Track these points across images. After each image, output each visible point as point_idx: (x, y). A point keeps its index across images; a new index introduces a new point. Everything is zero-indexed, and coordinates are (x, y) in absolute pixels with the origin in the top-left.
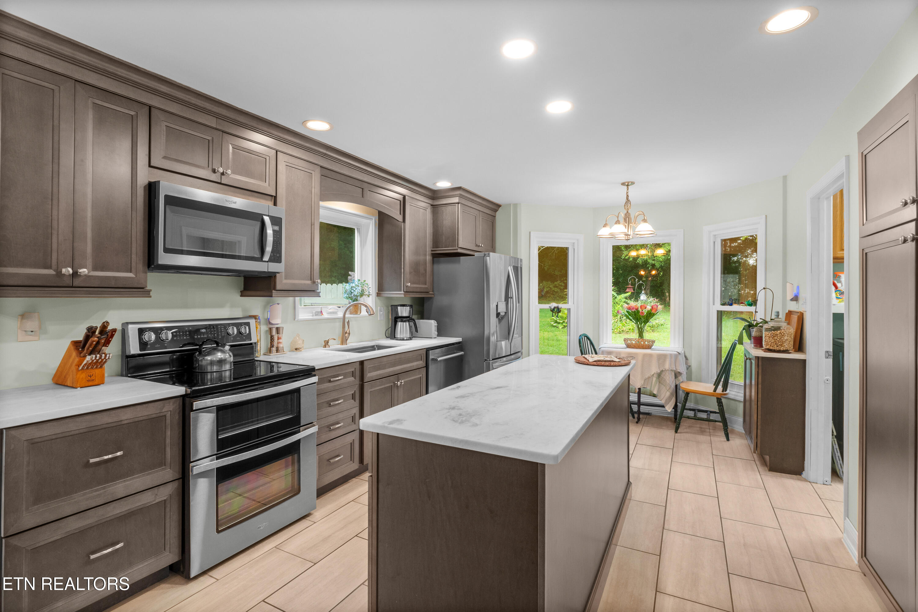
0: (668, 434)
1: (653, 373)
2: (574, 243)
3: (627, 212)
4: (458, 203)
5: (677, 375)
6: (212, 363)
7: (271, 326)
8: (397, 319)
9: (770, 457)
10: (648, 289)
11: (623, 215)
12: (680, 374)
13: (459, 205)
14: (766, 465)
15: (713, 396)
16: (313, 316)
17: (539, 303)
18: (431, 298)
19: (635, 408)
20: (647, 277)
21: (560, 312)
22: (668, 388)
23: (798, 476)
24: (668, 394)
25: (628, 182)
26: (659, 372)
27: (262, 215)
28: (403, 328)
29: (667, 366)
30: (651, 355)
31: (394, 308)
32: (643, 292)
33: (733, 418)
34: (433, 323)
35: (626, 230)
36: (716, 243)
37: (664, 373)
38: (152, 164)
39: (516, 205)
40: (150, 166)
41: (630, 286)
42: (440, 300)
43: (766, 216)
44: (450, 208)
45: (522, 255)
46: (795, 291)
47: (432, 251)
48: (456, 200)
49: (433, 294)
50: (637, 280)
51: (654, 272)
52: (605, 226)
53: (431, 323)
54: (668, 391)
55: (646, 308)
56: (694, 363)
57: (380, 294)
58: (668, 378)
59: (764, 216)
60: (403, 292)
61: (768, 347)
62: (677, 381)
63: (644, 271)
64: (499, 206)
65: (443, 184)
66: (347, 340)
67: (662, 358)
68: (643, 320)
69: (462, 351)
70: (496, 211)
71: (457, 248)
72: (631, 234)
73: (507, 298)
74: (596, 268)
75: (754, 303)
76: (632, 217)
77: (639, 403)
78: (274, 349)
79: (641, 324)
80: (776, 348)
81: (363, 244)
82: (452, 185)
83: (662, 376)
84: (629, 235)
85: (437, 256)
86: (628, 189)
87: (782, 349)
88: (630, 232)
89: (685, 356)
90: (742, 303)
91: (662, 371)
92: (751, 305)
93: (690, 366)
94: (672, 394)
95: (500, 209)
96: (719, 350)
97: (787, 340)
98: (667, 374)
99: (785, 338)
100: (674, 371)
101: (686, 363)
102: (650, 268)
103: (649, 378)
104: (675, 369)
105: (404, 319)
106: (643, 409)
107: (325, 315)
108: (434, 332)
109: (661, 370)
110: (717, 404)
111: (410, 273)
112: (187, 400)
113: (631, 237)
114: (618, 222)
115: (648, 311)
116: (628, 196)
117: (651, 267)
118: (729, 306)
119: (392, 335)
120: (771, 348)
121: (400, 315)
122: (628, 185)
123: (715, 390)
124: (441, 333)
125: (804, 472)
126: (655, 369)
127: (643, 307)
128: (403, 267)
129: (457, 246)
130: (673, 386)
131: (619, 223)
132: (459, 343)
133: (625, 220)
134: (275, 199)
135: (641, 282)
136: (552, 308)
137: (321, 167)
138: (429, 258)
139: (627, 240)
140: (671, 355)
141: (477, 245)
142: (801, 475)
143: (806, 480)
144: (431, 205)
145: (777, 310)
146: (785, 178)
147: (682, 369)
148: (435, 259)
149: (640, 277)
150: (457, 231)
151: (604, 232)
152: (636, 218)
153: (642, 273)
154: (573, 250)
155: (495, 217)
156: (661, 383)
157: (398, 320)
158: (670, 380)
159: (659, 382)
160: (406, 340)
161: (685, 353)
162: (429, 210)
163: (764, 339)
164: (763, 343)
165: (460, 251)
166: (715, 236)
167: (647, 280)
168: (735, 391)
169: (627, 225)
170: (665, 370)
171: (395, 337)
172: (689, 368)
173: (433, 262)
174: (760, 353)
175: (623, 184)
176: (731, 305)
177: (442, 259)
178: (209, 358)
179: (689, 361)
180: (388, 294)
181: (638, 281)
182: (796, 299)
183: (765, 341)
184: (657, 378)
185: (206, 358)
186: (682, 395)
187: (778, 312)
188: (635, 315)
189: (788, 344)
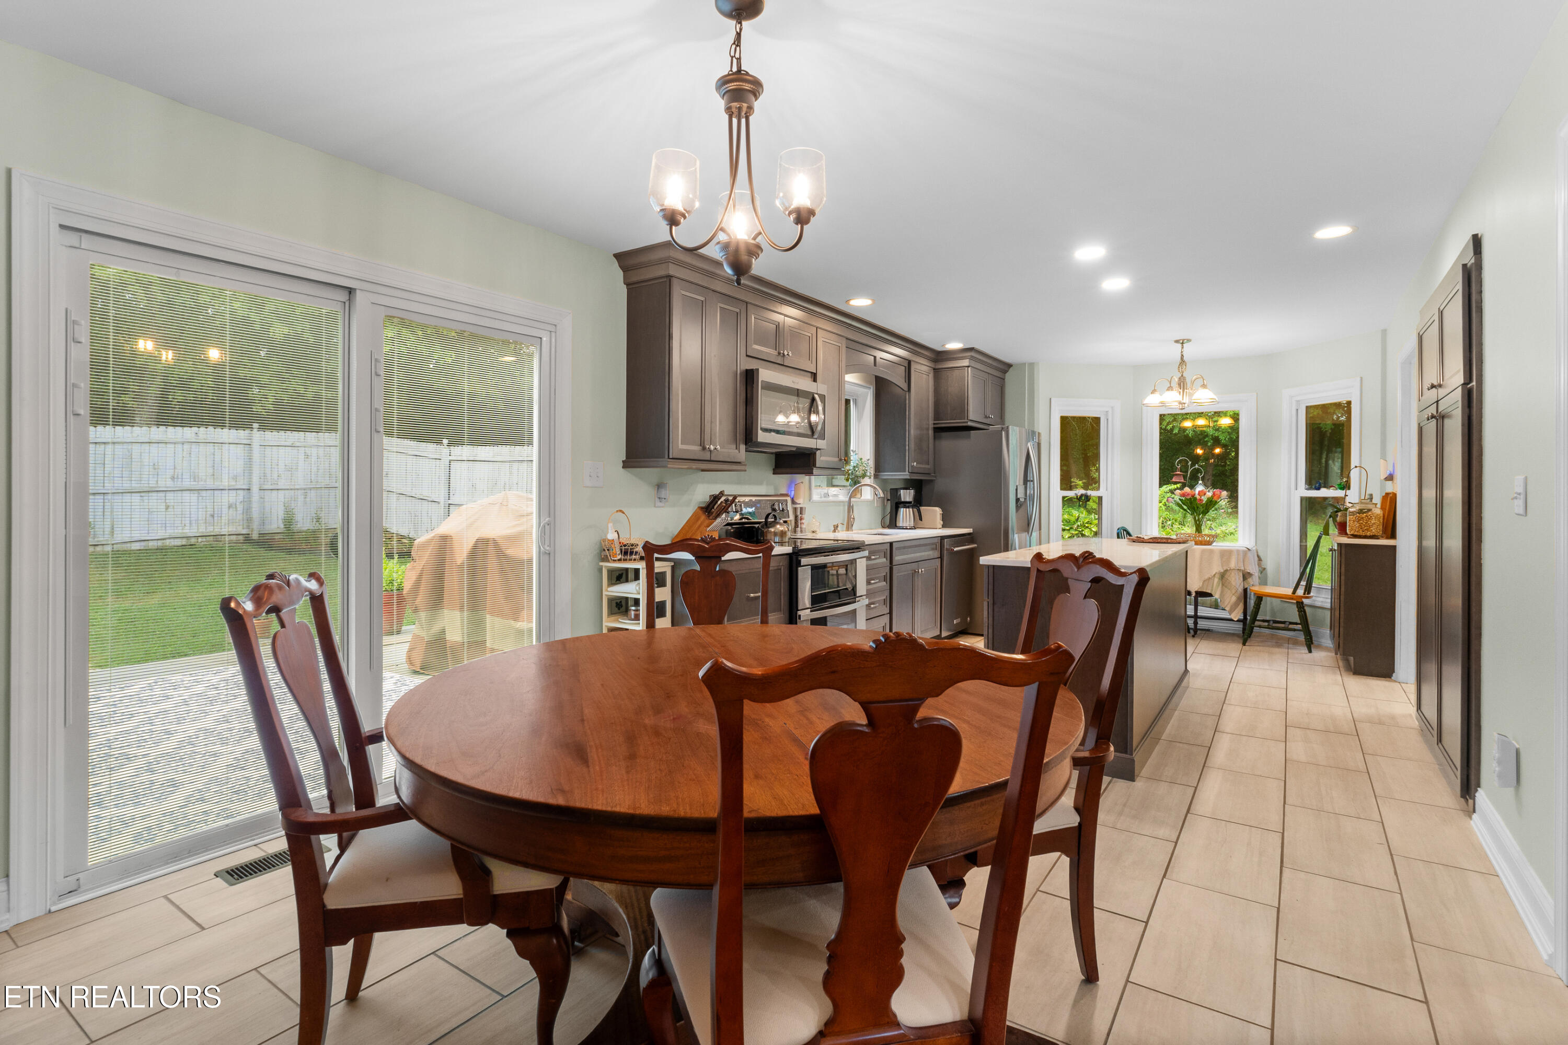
0: (1234, 648)
1: (1214, 573)
2: (1107, 412)
3: (1182, 375)
4: (968, 367)
5: (1246, 576)
6: (775, 534)
7: (795, 506)
8: (898, 505)
9: (1354, 659)
10: (1208, 480)
11: (1177, 380)
12: (1250, 575)
13: (969, 368)
14: (1351, 671)
15: (1292, 599)
16: (821, 497)
17: (1061, 489)
18: (931, 481)
19: (1190, 622)
20: (1207, 459)
21: (1089, 501)
22: (1234, 591)
23: (1388, 679)
24: (1234, 599)
25: (1183, 340)
26: (1222, 571)
27: (813, 394)
28: (905, 515)
29: (1233, 564)
30: (1212, 551)
31: (895, 492)
32: (1200, 482)
33: (1319, 630)
34: (938, 511)
35: (1179, 398)
36: (1299, 411)
37: (1228, 574)
38: (748, 354)
39: (1032, 365)
40: (747, 356)
41: (1179, 473)
42: (941, 484)
43: (1361, 379)
44: (956, 372)
45: (1041, 427)
46: (1391, 469)
47: (934, 424)
48: (966, 362)
49: (935, 477)
50: (1190, 463)
51: (1217, 451)
52: (1154, 392)
53: (936, 511)
54: (1233, 594)
55: (1205, 494)
56: (1269, 565)
57: (877, 475)
58: (1233, 579)
59: (1359, 379)
60: (907, 473)
61: (1352, 533)
62: (1245, 583)
63: (1202, 449)
64: (1010, 366)
65: (954, 345)
66: (852, 525)
67: (1226, 554)
68: (1202, 510)
69: (976, 543)
70: (1005, 372)
71: (966, 420)
72: (1187, 402)
73: (1026, 481)
74: (1137, 443)
75: (1346, 486)
76: (1188, 381)
77: (1196, 617)
78: (799, 529)
79: (1199, 515)
80: (1361, 533)
81: (860, 417)
82: (964, 345)
83: (1226, 576)
84: (1184, 404)
85: (939, 431)
86: (1183, 348)
87: (1368, 534)
88: (1186, 400)
89: (1258, 556)
90: (1332, 486)
91: (1226, 571)
92: (1342, 488)
93: (1264, 569)
94: (1238, 598)
95: (1011, 368)
96: (1303, 548)
97: (1374, 523)
98: (1233, 574)
99: (1372, 522)
100: (1243, 571)
101: (1259, 565)
102: (1209, 444)
103: (1209, 578)
104: (1243, 568)
105: (907, 505)
106: (1202, 624)
107: (831, 499)
108: (940, 523)
109: (1225, 569)
110: (1297, 609)
111: (915, 450)
112: (794, 557)
113: (1186, 405)
114: (1170, 388)
115: (1208, 499)
116: (1182, 355)
117: (1212, 441)
118: (1316, 491)
119: (893, 524)
120: (1356, 533)
121: (903, 500)
122: (1182, 343)
123: (1294, 592)
124: (947, 522)
125: (1394, 675)
126: (1217, 568)
127: (1201, 494)
128: (907, 443)
129: (966, 418)
130: (1241, 590)
131: (1172, 390)
132: (969, 534)
133: (1180, 385)
134: (814, 377)
135: (1197, 466)
136: (1079, 494)
137: (847, 339)
138: (931, 432)
139: (1182, 409)
140: (1238, 551)
141: (986, 417)
142: (1390, 678)
143: (1395, 681)
144: (934, 369)
145: (1370, 493)
146: (1384, 332)
147: (1253, 569)
148: (936, 434)
149: (1196, 459)
150: (966, 401)
151: (1153, 400)
152: (1193, 383)
153: (1199, 451)
154: (1106, 420)
155: (1004, 379)
156: (1226, 587)
157: (900, 506)
158: (1236, 582)
159: (1223, 585)
160: (910, 529)
161: (1257, 552)
162: (931, 375)
163: (1348, 524)
164: (1348, 528)
165: (970, 424)
166: (1298, 402)
167: (1208, 464)
168: (1323, 596)
169: (1181, 391)
170: (1230, 569)
171: (896, 526)
172: (1264, 572)
173: (935, 438)
174: (1345, 540)
175: (1177, 341)
176: (1318, 489)
177: (944, 434)
178: (772, 530)
179: (1263, 563)
180: (887, 475)
181: (1193, 465)
182: (1390, 478)
183: (1349, 525)
184: (1219, 579)
185: (770, 529)
186: (1252, 602)
187: (1371, 495)
188: (1191, 503)
189: (1376, 529)
